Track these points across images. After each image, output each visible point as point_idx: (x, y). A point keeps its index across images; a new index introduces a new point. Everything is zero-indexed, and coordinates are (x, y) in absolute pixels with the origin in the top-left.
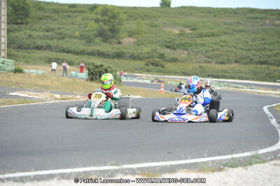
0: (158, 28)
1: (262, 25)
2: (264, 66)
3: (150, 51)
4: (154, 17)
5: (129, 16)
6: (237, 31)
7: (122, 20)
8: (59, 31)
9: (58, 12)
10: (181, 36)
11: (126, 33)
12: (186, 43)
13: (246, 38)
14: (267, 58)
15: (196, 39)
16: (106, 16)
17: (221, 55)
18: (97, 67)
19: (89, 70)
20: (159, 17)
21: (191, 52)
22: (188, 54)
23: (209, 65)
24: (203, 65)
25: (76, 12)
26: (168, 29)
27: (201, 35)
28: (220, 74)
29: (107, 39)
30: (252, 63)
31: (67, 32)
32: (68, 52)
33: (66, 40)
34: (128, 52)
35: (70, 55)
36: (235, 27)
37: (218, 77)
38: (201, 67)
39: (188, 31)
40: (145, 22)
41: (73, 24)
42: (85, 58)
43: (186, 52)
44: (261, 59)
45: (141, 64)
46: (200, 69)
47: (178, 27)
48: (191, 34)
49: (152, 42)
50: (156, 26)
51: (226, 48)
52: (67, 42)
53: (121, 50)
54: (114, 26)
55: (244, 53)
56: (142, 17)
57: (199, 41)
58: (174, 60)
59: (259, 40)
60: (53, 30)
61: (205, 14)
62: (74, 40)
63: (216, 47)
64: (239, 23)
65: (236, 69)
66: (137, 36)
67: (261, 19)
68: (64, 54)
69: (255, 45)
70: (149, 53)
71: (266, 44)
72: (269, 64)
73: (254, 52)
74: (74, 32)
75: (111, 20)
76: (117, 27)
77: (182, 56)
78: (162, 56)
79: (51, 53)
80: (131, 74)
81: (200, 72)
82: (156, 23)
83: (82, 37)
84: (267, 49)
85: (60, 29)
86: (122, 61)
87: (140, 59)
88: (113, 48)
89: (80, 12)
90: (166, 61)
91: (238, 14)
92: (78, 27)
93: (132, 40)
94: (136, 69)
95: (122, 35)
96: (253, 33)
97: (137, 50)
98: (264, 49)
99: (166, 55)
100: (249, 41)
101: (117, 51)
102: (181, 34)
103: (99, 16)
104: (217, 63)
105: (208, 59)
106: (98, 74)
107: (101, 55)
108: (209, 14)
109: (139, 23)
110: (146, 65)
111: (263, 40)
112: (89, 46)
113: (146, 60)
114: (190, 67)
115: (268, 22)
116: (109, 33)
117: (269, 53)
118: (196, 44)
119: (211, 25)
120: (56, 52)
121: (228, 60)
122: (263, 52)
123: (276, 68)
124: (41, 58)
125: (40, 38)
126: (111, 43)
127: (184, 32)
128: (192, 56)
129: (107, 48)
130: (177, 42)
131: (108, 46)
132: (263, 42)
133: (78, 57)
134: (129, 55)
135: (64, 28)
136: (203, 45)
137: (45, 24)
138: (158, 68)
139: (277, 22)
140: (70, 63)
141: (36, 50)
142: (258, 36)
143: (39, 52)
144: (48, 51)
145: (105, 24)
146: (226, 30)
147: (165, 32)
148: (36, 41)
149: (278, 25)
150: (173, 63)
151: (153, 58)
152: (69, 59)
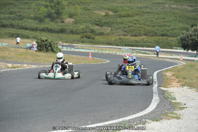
0: (90, 11)
1: (163, 8)
2: (164, 37)
3: (84, 28)
4: (87, 3)
5: (69, 3)
6: (145, 13)
7: (64, 6)
8: (19, 14)
10: (106, 17)
11: (67, 15)
12: (110, 22)
13: (153, 18)
14: (166, 32)
15: (117, 19)
16: (53, 3)
17: (134, 30)
18: (44, 41)
19: (38, 43)
20: (91, 3)
21: (113, 28)
22: (111, 29)
23: (126, 37)
24: (122, 37)
26: (97, 12)
27: (120, 16)
28: (133, 44)
29: (54, 19)
30: (156, 36)
31: (25, 14)
32: (26, 29)
33: (25, 20)
34: (69, 29)
35: (27, 31)
36: (144, 10)
37: (132, 46)
38: (120, 39)
39: (111, 13)
40: (81, 7)
41: (29, 9)
42: (38, 34)
43: (110, 28)
44: (163, 33)
45: (78, 37)
46: (119, 40)
47: (104, 11)
48: (113, 15)
49: (86, 22)
50: (89, 10)
51: (138, 25)
52: (25, 21)
53: (63, 27)
54: (58, 10)
55: (150, 28)
56: (78, 4)
57: (119, 20)
58: (101, 34)
59: (161, 19)
60: (15, 13)
62: (30, 20)
63: (131, 24)
64: (147, 7)
65: (145, 40)
66: (75, 17)
67: (163, 4)
68: (23, 30)
69: (158, 23)
70: (83, 29)
72: (168, 36)
73: (157, 28)
74: (30, 15)
75: (56, 6)
76: (61, 10)
77: (107, 31)
78: (92, 31)
79: (13, 29)
80: (71, 44)
81: (120, 42)
82: (89, 7)
83: (35, 18)
84: (167, 26)
85: (19, 12)
86: (64, 35)
87: (77, 33)
88: (58, 26)
90: (96, 35)
92: (32, 11)
93: (72, 20)
94: (74, 41)
95: (64, 17)
96: (157, 14)
97: (75, 27)
98: (164, 25)
99: (96, 30)
100: (154, 20)
101: (61, 28)
102: (106, 15)
103: (48, 3)
104: (131, 36)
105: (125, 33)
106: (44, 46)
107: (50, 31)
109: (76, 8)
110: (81, 38)
111: (164, 19)
112: (41, 24)
113: (82, 34)
114: (113, 38)
115: (167, 6)
116: (55, 15)
117: (168, 28)
118: (117, 23)
119: (127, 9)
120: (17, 29)
121: (139, 33)
122: (163, 27)
123: (173, 39)
124: (6, 34)
125: (5, 19)
126: (56, 22)
127: (109, 14)
128: (114, 31)
129: (54, 26)
130: (104, 21)
131: (55, 24)
132: (163, 20)
133: (33, 32)
134: (70, 31)
135: (23, 11)
136: (122, 23)
137: (9, 9)
138: (90, 40)
139: (174, 6)
140: (27, 37)
141: (2, 28)
142: (160, 16)
143: (5, 29)
144: (11, 28)
145: (52, 8)
146: (137, 12)
147: (95, 14)
148: (2, 21)
149: (174, 8)
150: (101, 36)
151: (87, 33)
152: (26, 34)
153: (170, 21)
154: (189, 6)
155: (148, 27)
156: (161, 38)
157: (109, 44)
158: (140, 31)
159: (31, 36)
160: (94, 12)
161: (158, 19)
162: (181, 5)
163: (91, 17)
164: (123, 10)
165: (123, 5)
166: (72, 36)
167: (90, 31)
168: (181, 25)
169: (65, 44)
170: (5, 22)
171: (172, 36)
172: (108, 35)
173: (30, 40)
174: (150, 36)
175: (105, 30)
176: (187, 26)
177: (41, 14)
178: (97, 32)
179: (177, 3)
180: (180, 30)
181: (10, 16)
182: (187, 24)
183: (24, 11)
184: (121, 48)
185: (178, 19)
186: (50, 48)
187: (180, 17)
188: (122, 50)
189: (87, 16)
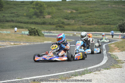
0: (61, 11)
1: (107, 7)
2: (108, 25)
3: (58, 21)
4: (59, 5)
5: (48, 6)
6: (96, 10)
7: (45, 8)
8: (17, 13)
10: (71, 14)
11: (47, 13)
12: (74, 17)
14: (109, 22)
16: (38, 6)
17: (89, 21)
18: (33, 29)
19: (29, 31)
20: (61, 5)
21: (76, 21)
22: (75, 21)
23: (84, 26)
24: (81, 26)
26: (66, 11)
27: (80, 13)
28: (89, 30)
29: (38, 16)
30: (103, 24)
31: (20, 14)
32: (21, 23)
33: (20, 17)
34: (48, 22)
35: (22, 24)
38: (80, 27)
39: (74, 11)
40: (55, 8)
41: (23, 10)
43: (74, 21)
44: (107, 23)
45: (54, 27)
47: (70, 10)
48: (76, 12)
49: (59, 17)
50: (60, 10)
51: (91, 18)
52: (21, 18)
54: (41, 10)
55: (99, 20)
56: (53, 6)
57: (79, 15)
58: (69, 24)
59: (106, 14)
60: (14, 13)
62: (24, 17)
63: (87, 18)
64: (97, 7)
65: (96, 27)
66: (52, 14)
67: (107, 4)
68: (19, 24)
69: (104, 17)
70: (57, 22)
74: (24, 14)
75: (40, 8)
76: (43, 10)
77: (72, 22)
78: (63, 23)
79: (13, 23)
80: (49, 31)
81: (80, 29)
82: (60, 8)
83: (27, 16)
85: (17, 12)
87: (53, 25)
88: (41, 20)
89: (26, 4)
90: (65, 25)
91: (96, 3)
92: (25, 11)
93: (50, 16)
94: (52, 29)
95: (45, 14)
96: (103, 11)
97: (52, 21)
98: (108, 18)
99: (65, 22)
100: (101, 14)
101: (43, 21)
103: (34, 6)
104: (88, 25)
105: (84, 24)
106: (33, 32)
107: (36, 23)
110: (56, 27)
111: (108, 14)
112: (30, 20)
113: (56, 25)
114: (76, 27)
115: (109, 6)
116: (39, 14)
117: (110, 20)
118: (78, 17)
119: (84, 8)
120: (16, 23)
121: (92, 23)
122: (107, 19)
123: (113, 26)
124: (9, 26)
125: (8, 17)
126: (40, 18)
127: (73, 12)
128: (77, 23)
129: (39, 20)
130: (70, 16)
133: (25, 25)
134: (48, 23)
135: (19, 12)
136: (81, 17)
137: (10, 11)
138: (61, 28)
140: (22, 28)
141: (6, 23)
142: (105, 12)
143: (8, 23)
144: (12, 23)
145: (37, 9)
146: (91, 10)
147: (64, 12)
148: (6, 18)
149: (114, 7)
150: (68, 26)
151: (59, 24)
152: (21, 26)
153: (112, 15)
154: (123, 5)
156: (106, 26)
157: (73, 30)
158: (93, 22)
159: (24, 27)
161: (104, 14)
162: (118, 5)
163: (62, 14)
164: (81, 9)
165: (82, 6)
166: (50, 27)
167: (61, 23)
168: (119, 17)
169: (46, 31)
170: (8, 19)
171: (113, 24)
172: (73, 25)
173: (24, 30)
174: (99, 25)
176: (122, 18)
177: (30, 13)
179: (116, 4)
180: (118, 20)
181: (11, 15)
182: (123, 17)
185: (117, 14)
186: (37, 33)
187: (118, 12)
189: (59, 14)
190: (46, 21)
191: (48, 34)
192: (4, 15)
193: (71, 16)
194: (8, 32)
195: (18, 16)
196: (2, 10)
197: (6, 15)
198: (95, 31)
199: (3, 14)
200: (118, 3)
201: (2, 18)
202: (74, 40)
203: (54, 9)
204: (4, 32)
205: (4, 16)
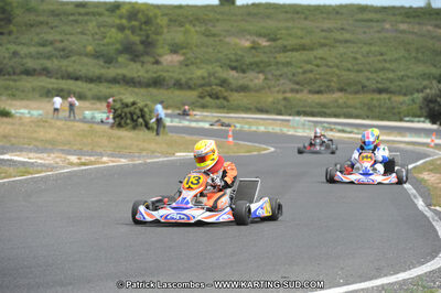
0: (217, 39)
1: (379, 32)
2: (384, 96)
3: (206, 75)
4: (210, 21)
5: (170, 20)
6: (340, 42)
7: (161, 27)
8: (61, 45)
9: (58, 15)
10: (253, 51)
11: (167, 47)
12: (262, 62)
13: (356, 53)
14: (388, 84)
15: (278, 55)
16: (136, 20)
17: (317, 79)
18: (127, 105)
20: (218, 20)
21: (270, 76)
22: (266, 79)
23: (298, 96)
24: (289, 95)
25: (87, 14)
26: (234, 40)
27: (285, 49)
28: (315, 110)
29: (137, 56)
30: (364, 92)
31: (74, 47)
32: (77, 79)
33: (73, 58)
34: (171, 78)
35: (79, 83)
36: (338, 36)
37: (313, 115)
38: (285, 99)
39: (264, 43)
40: (198, 29)
41: (82, 33)
42: (103, 89)
43: (261, 76)
44: (380, 86)
45: (192, 95)
46: (283, 103)
47: (248, 37)
48: (269, 46)
49: (208, 62)
50: (214, 35)
51: (323, 69)
52: (74, 62)
53: (159, 74)
54: (148, 36)
55: (352, 76)
56: (191, 22)
57: (281, 58)
58: (243, 89)
59: (375, 56)
60: (52, 43)
61: (289, 16)
62: (86, 60)
63: (309, 67)
64: (343, 29)
65: (341, 101)
66: (184, 51)
67: (378, 21)
68: (71, 82)
69: (369, 64)
70: (203, 78)
71: (385, 61)
72: (391, 92)
73: (367, 74)
74: (85, 47)
75: (143, 26)
76: (153, 37)
77: (256, 81)
78: (224, 83)
79: (48, 80)
81: (285, 107)
82: (214, 30)
83: (97, 55)
84: (388, 70)
85: (62, 41)
86: (162, 91)
87: (190, 88)
88: (147, 72)
89: (94, 14)
90: (232, 90)
91: (342, 14)
92: (90, 38)
93: (177, 58)
95: (160, 51)
96: (365, 44)
97: (184, 73)
98: (383, 69)
99: (232, 81)
100: (359, 56)
101: (155, 75)
102: (253, 48)
103: (124, 21)
104: (310, 92)
105: (297, 87)
106: (129, 116)
107: (129, 82)
108: (296, 16)
109: (186, 31)
110: (200, 97)
111: (382, 54)
112: (109, 68)
113: (200, 90)
114: (268, 99)
115: (387, 26)
116: (140, 48)
117: (391, 75)
118: (277, 63)
119: (299, 33)
120: (58, 79)
121: (328, 87)
122: (381, 74)
123: (401, 98)
124: (34, 90)
125: (30, 56)
126: (143, 62)
127: (258, 44)
128: (273, 82)
129: (138, 71)
130: (248, 60)
131: (139, 67)
132: (381, 58)
133: (92, 86)
134: (173, 82)
135: (68, 40)
136: (288, 64)
137: (38, 34)
138: (218, 102)
139: (403, 27)
141: (24, 77)
142: (373, 48)
143: (30, 79)
144: (44, 78)
145: (133, 32)
146: (322, 41)
147: (228, 44)
148: (25, 61)
149: (402, 32)
150: (242, 94)
151: (210, 85)
152: (78, 90)
153: (396, 60)
154: (436, 26)
155: (347, 73)
156: (377, 96)
157: (261, 111)
158: (330, 81)
159: (89, 94)
160: (227, 39)
161: (367, 55)
162: (420, 24)
163: (219, 52)
164: (290, 35)
165: (290, 24)
167: (217, 81)
168: (421, 69)
170: (30, 64)
171: (400, 93)
172: (258, 90)
174: (350, 93)
175: (252, 80)
177: (108, 44)
178: (234, 83)
179: (411, 20)
180: (418, 79)
181: (41, 49)
183: (72, 38)
184: (288, 121)
185: (414, 54)
186: (140, 120)
187: (417, 50)
188: (291, 123)
189: (211, 50)
190: (165, 74)
191: (176, 123)
192: (18, 48)
193: (252, 60)
194: (35, 113)
195: (66, 54)
196: (10, 33)
197: (23, 50)
198: (336, 116)
199: (13, 47)
200: (418, 16)
201: (10, 59)
202: (272, 149)
203: (194, 34)
204: (22, 111)
205: (15, 54)
